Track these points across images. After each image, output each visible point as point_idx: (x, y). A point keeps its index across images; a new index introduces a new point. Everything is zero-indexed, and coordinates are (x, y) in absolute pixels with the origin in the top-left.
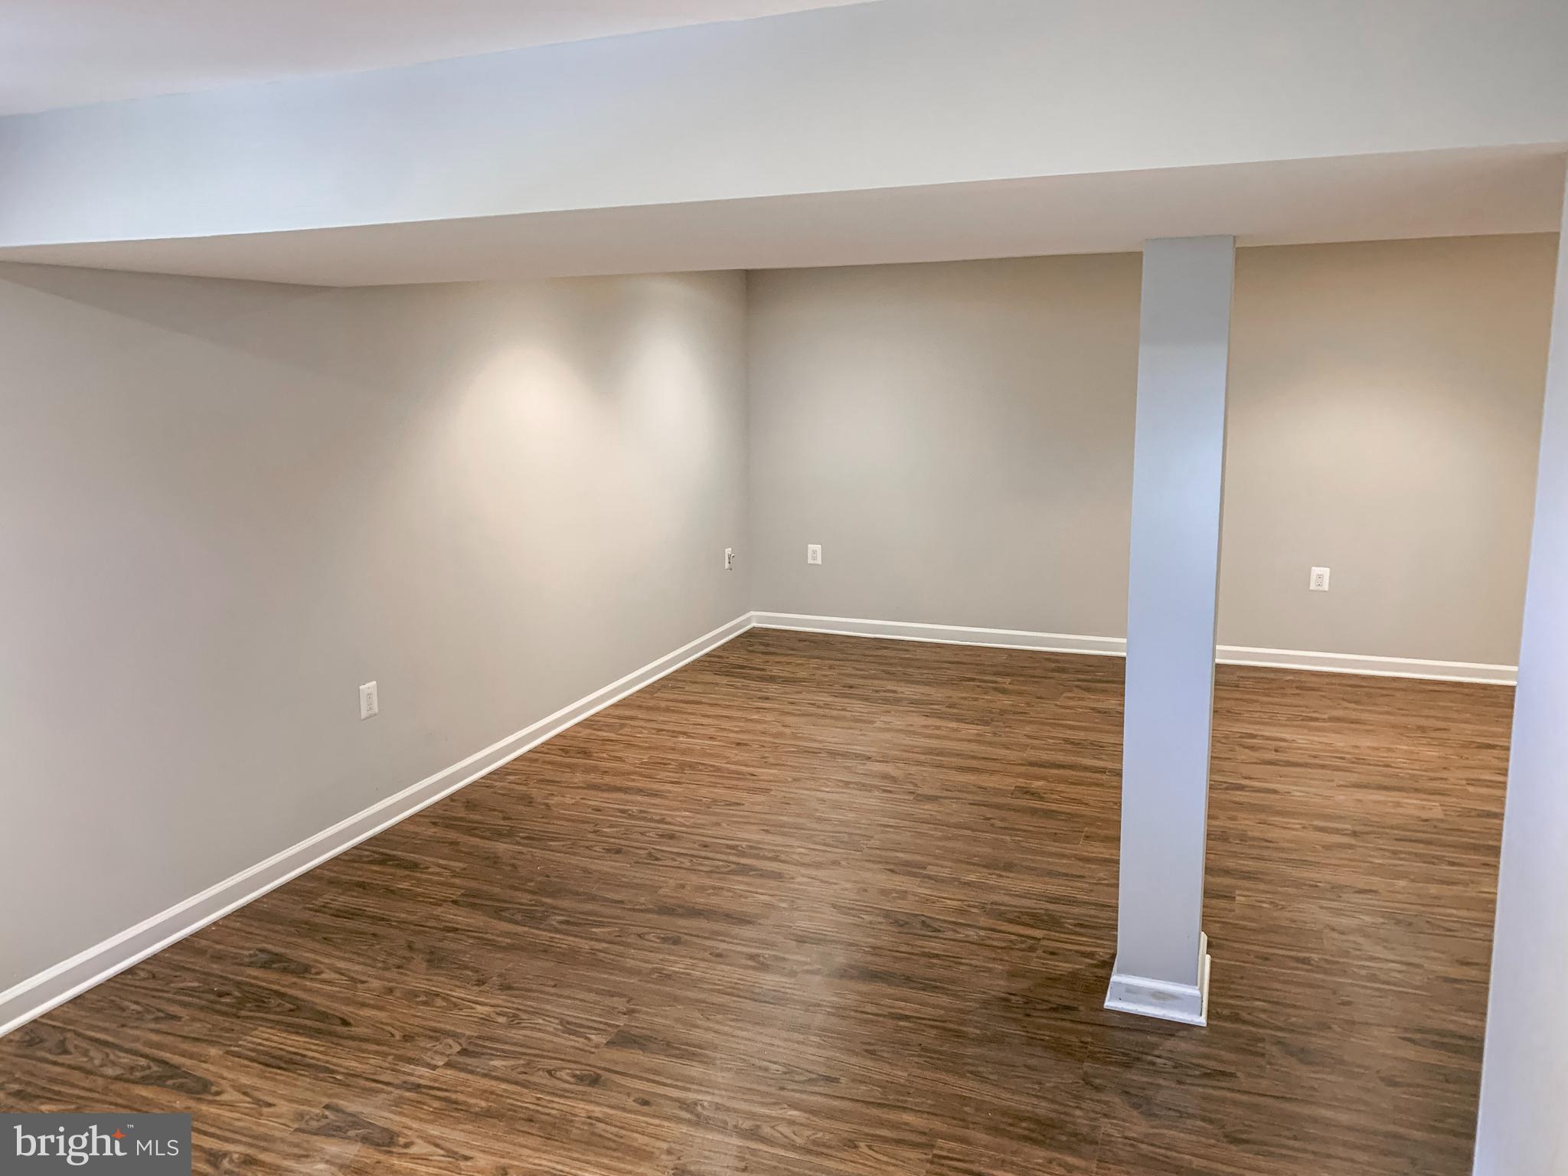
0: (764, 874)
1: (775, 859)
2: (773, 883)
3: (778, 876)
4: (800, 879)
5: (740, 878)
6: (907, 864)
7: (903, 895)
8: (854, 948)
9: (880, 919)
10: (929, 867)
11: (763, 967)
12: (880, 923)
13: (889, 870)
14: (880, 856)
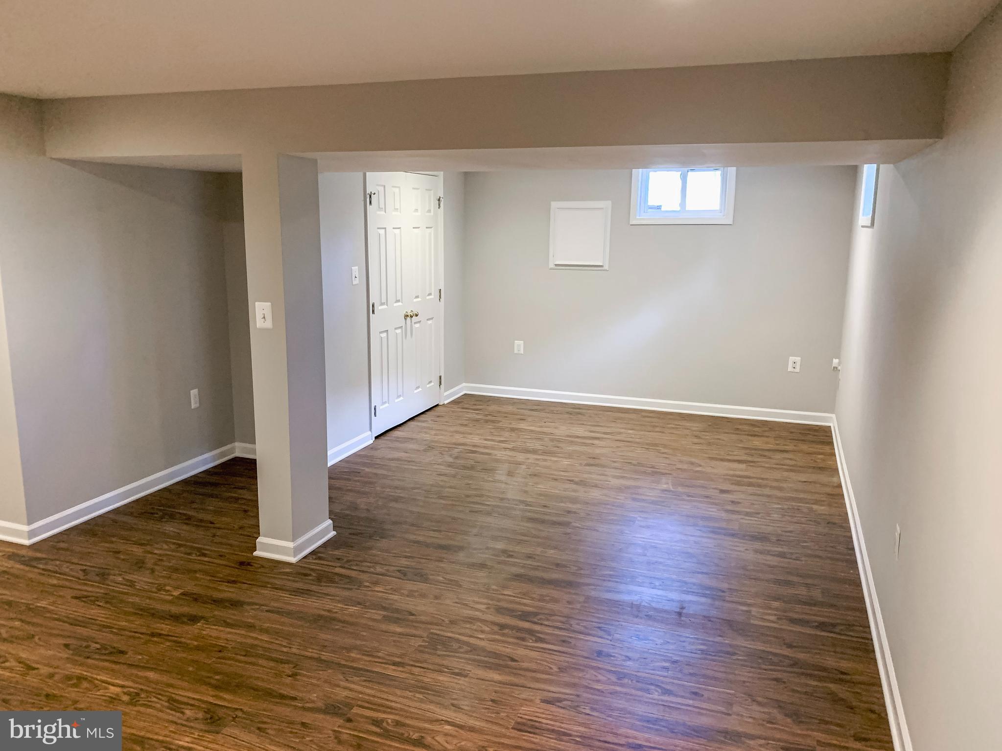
0: (510, 612)
1: (502, 627)
2: (503, 604)
3: (499, 610)
4: (482, 607)
5: (531, 609)
6: (397, 621)
7: (411, 594)
8: (452, 561)
9: (431, 577)
10: (379, 618)
11: (504, 552)
12: (433, 575)
13: (413, 615)
14: (416, 628)
